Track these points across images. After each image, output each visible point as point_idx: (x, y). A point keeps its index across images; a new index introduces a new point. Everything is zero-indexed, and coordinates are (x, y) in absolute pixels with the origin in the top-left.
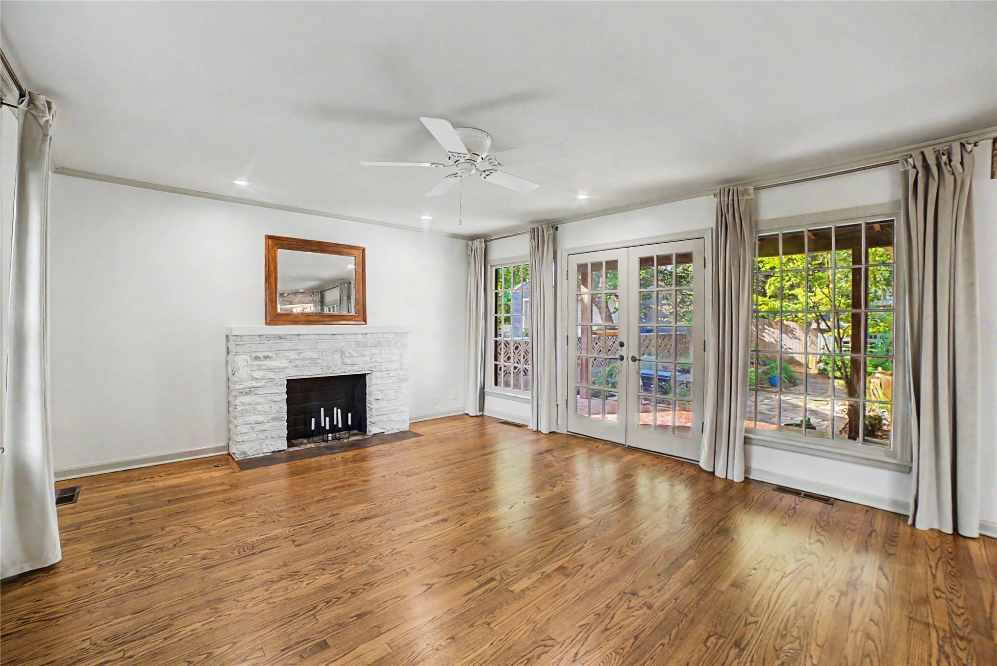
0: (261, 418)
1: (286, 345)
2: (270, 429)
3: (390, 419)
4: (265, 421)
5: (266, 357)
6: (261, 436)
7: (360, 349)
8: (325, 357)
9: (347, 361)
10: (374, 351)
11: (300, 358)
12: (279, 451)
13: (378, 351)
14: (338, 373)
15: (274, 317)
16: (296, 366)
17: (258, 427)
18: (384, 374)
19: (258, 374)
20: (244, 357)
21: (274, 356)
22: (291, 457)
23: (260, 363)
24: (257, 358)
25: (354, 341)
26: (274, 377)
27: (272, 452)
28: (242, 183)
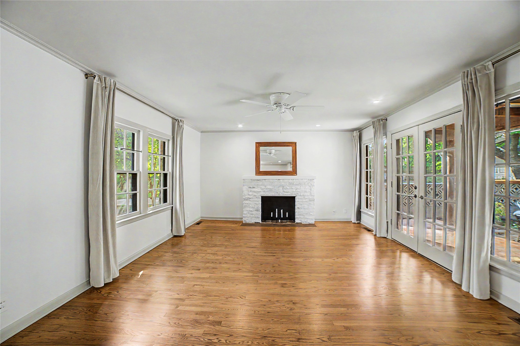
0: (251, 209)
1: (260, 183)
2: (254, 214)
3: (305, 217)
4: (253, 211)
5: (253, 187)
6: (251, 216)
7: (291, 186)
8: (275, 189)
9: (285, 190)
10: (297, 187)
11: (266, 188)
12: (257, 223)
13: (299, 187)
14: (281, 195)
15: (259, 172)
16: (264, 191)
17: (251, 213)
18: (302, 197)
19: (250, 193)
20: (246, 187)
21: (256, 187)
22: (262, 225)
23: (251, 189)
24: (250, 187)
25: (288, 182)
26: (256, 195)
27: (255, 222)
28: (240, 126)
